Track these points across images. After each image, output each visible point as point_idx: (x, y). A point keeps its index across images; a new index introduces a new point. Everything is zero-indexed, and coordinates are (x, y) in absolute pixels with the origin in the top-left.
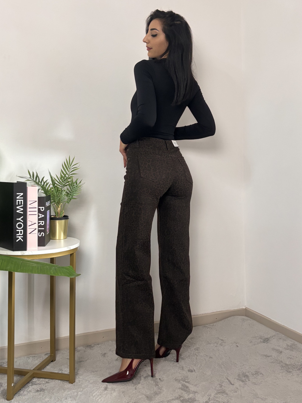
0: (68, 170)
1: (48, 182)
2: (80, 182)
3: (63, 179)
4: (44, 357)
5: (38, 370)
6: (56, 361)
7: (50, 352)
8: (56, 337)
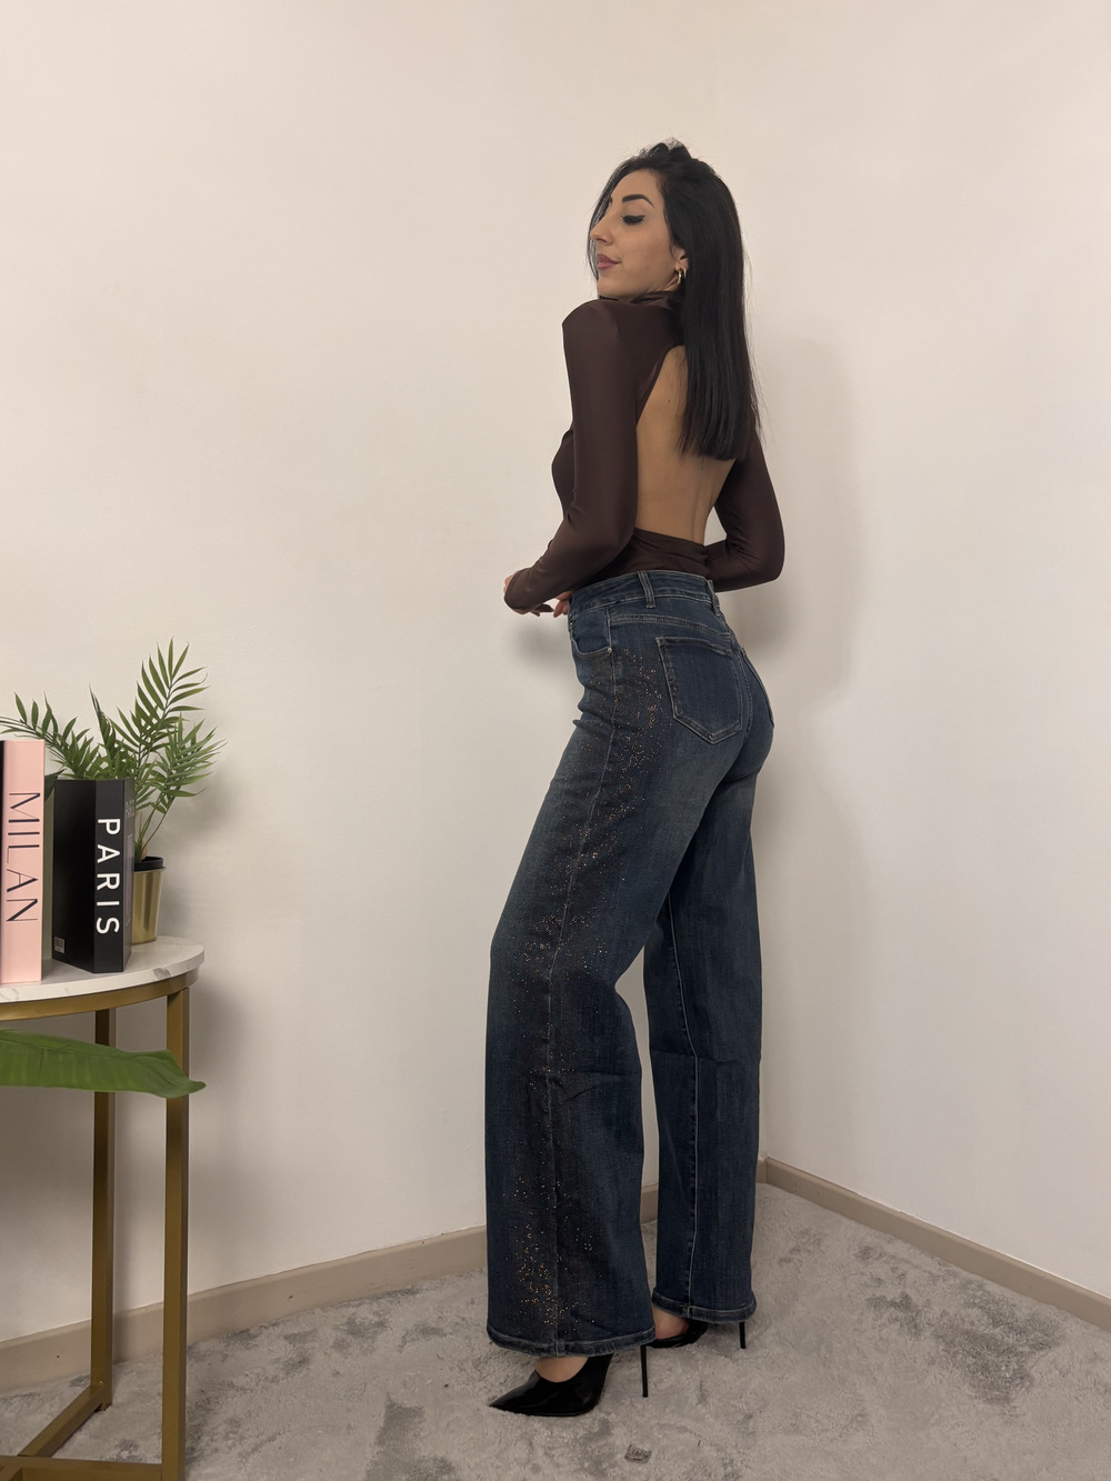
0: (165, 696)
1: (88, 736)
2: (210, 736)
3: (143, 723)
4: (71, 1394)
5: (37, 1455)
6: (110, 1407)
7: (89, 1373)
8: (114, 1312)
